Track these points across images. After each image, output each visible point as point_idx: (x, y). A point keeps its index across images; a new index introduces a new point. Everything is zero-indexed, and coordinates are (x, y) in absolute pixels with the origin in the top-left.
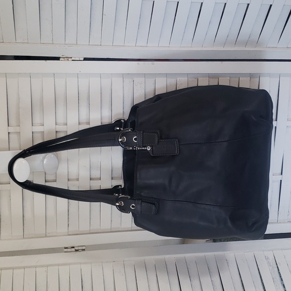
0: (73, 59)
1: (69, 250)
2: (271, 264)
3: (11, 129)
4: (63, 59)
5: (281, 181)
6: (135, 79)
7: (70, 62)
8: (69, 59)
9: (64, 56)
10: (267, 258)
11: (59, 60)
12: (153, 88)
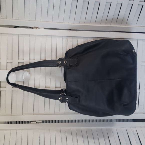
0: (39, 28)
1: (33, 122)
2: (135, 134)
3: (8, 61)
4: (34, 28)
5: (139, 92)
6: (68, 39)
7: (38, 30)
8: (37, 28)
9: (35, 27)
10: (133, 131)
11: (32, 28)
12: (77, 44)
